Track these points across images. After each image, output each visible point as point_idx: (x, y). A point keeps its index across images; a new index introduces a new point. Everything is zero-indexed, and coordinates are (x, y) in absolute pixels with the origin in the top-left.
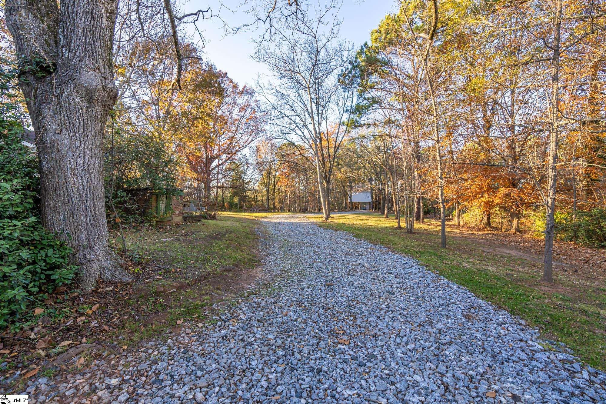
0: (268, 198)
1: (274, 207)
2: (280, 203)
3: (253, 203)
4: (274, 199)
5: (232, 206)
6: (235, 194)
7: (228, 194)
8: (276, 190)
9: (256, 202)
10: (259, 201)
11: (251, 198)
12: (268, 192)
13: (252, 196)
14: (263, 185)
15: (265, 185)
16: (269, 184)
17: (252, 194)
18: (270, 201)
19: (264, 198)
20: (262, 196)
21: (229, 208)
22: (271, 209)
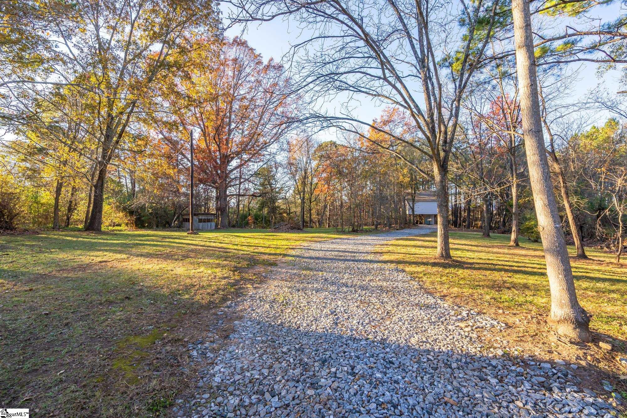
0: (303, 209)
1: (311, 220)
2: (318, 215)
3: (285, 215)
4: (310, 210)
5: (257, 220)
6: (263, 205)
7: (255, 204)
8: (313, 199)
9: (288, 214)
10: (292, 213)
11: (282, 209)
12: (303, 202)
13: (283, 207)
14: (297, 194)
15: (299, 193)
16: (304, 192)
17: (284, 204)
18: (305, 213)
19: (299, 209)
20: (296, 207)
21: (254, 223)
22: (307, 223)
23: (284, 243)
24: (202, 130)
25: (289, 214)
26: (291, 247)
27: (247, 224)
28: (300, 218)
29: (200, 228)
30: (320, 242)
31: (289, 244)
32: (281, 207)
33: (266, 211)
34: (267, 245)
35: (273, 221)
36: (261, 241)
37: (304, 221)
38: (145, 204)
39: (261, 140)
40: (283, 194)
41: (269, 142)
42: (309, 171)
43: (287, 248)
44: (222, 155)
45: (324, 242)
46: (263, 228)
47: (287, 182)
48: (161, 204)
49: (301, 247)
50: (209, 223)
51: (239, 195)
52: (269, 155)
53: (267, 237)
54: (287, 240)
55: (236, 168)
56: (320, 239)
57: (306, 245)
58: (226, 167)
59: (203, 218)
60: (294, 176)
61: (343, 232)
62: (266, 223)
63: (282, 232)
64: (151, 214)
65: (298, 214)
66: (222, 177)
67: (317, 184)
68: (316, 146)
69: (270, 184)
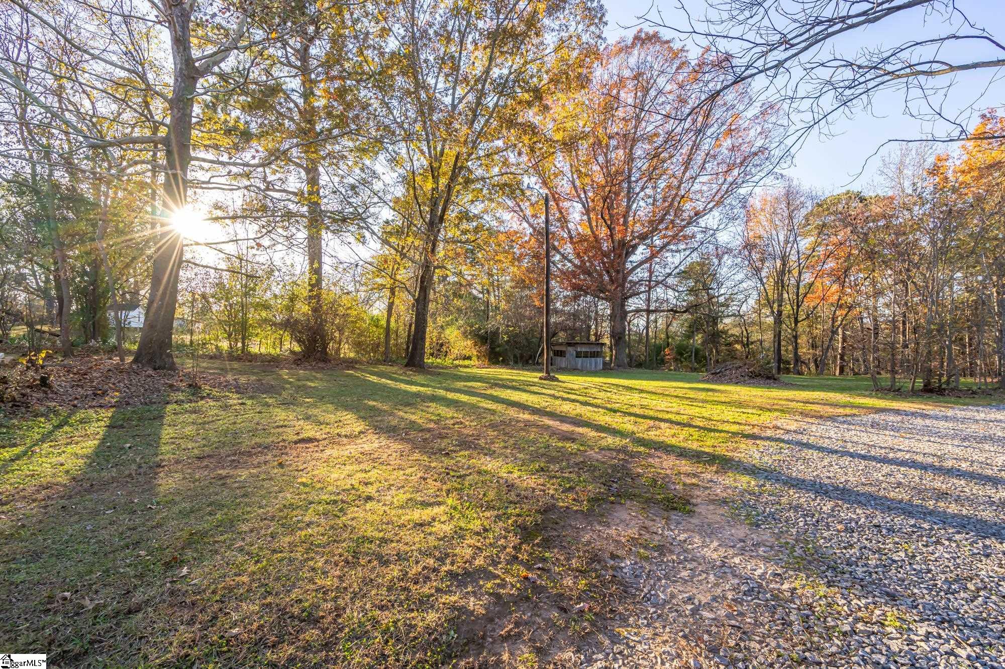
0: (778, 336)
1: (797, 359)
2: (814, 347)
3: (738, 347)
4: (796, 337)
5: (681, 354)
6: (694, 328)
7: (678, 327)
8: (802, 316)
9: (746, 345)
10: (752, 343)
11: (733, 335)
12: (778, 320)
13: (736, 331)
14: (765, 305)
15: (770, 304)
16: (780, 301)
17: (735, 326)
18: (783, 343)
19: (769, 336)
20: (762, 331)
21: (676, 360)
22: (788, 363)
23: (730, 414)
24: (584, 206)
25: (748, 345)
26: (748, 430)
27: (662, 362)
28: (771, 354)
29: (579, 366)
30: (832, 418)
31: (743, 418)
32: (730, 332)
33: (699, 338)
34: (684, 419)
35: (713, 359)
36: (675, 405)
37: (780, 360)
38: (498, 328)
39: (688, 206)
40: (735, 308)
41: (704, 210)
42: (793, 258)
43: (735, 434)
44: (616, 244)
45: (847, 420)
46: (694, 370)
47: (741, 282)
48: (520, 327)
49: (779, 434)
50: (593, 359)
51: (649, 312)
52: (702, 232)
53: (692, 394)
54: (740, 404)
55: (642, 263)
56: (830, 410)
57: (793, 426)
58: (624, 264)
59: (584, 350)
60: (758, 270)
61: (896, 392)
62: (698, 361)
63: (730, 382)
64: (508, 342)
65: (766, 345)
66: (617, 279)
67: (811, 285)
68: (809, 204)
69: (707, 288)
